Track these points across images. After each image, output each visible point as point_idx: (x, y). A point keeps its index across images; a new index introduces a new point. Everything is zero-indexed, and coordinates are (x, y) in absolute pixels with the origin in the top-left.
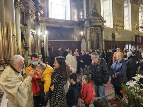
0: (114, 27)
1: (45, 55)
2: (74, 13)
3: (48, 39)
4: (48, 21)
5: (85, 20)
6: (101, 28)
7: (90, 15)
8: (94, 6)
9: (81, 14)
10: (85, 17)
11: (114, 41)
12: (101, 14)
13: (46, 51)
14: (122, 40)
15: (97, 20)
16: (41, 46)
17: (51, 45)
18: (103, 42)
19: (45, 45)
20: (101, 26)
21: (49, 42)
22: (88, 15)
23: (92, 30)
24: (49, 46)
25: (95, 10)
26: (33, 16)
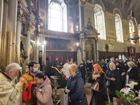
0: (107, 39)
1: (43, 64)
2: (70, 26)
3: (46, 50)
4: (47, 33)
5: (80, 33)
6: (95, 40)
7: (84, 28)
8: (88, 20)
9: (77, 27)
10: (81, 30)
11: (107, 52)
12: (95, 27)
13: (44, 60)
14: (115, 51)
15: (92, 32)
16: (39, 56)
17: (49, 55)
18: (98, 52)
19: (43, 55)
20: (96, 38)
21: (47, 52)
22: (83, 28)
23: (87, 42)
24: (46, 56)
25: (90, 24)
26: (33, 27)
